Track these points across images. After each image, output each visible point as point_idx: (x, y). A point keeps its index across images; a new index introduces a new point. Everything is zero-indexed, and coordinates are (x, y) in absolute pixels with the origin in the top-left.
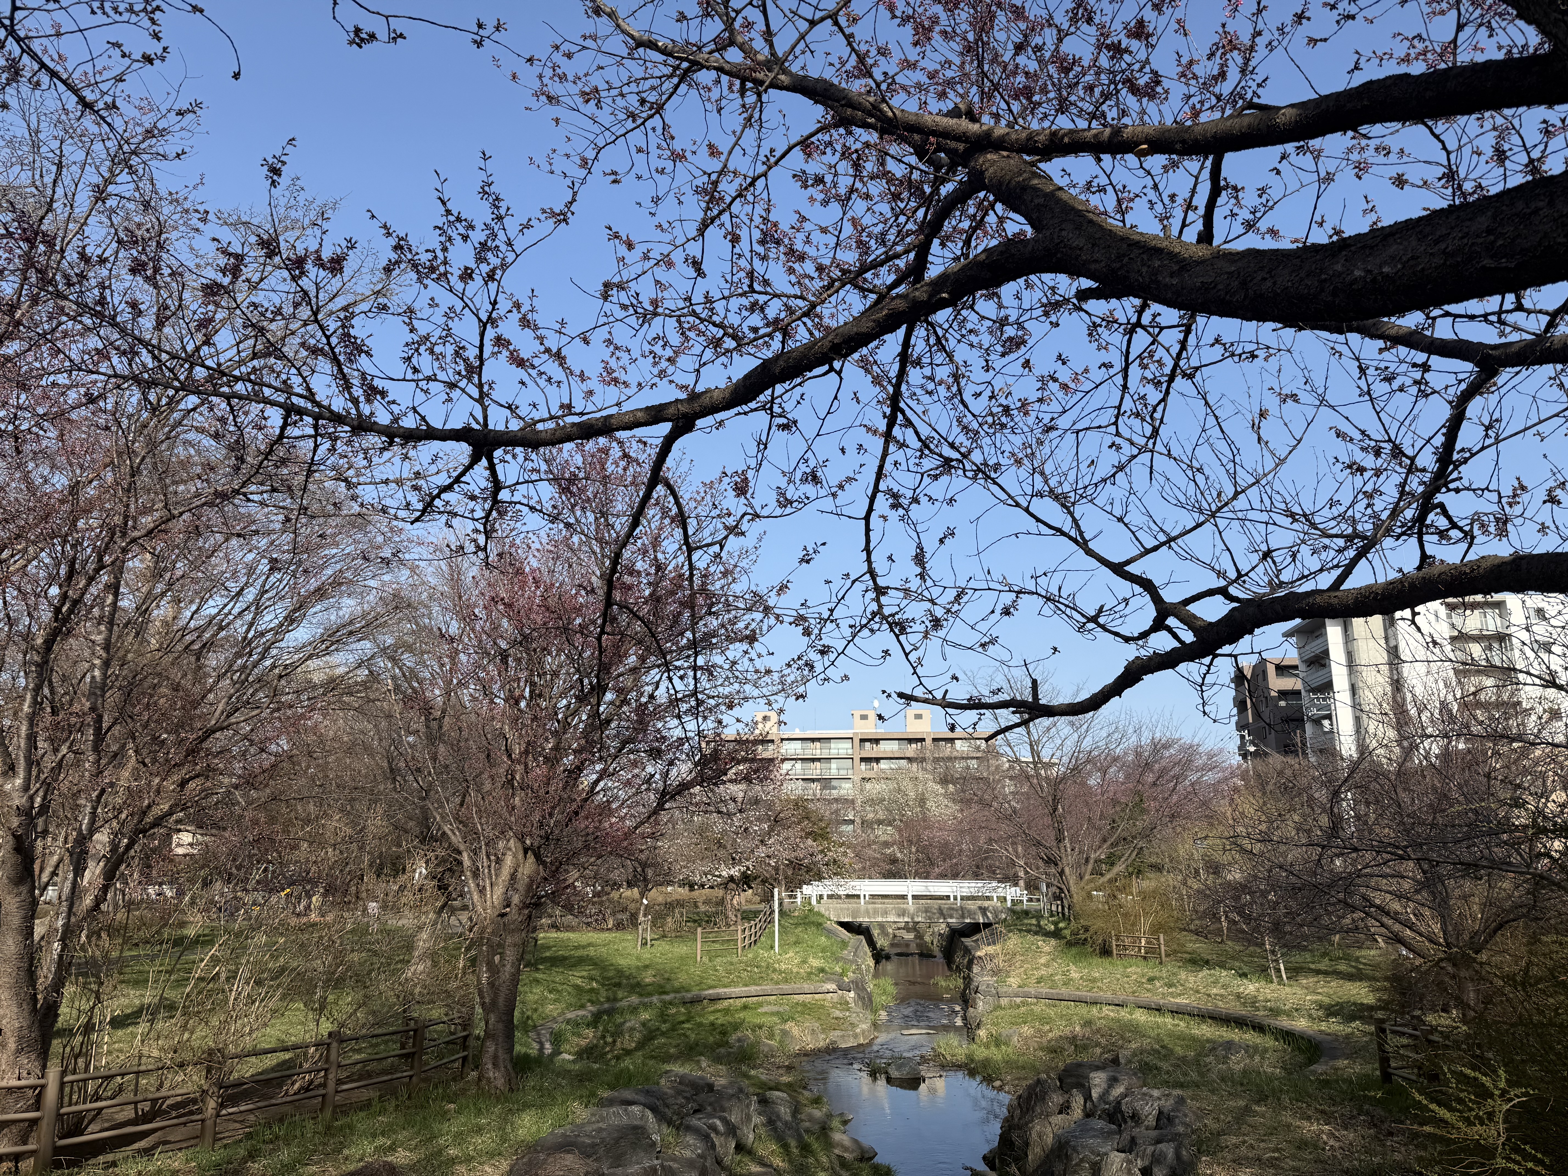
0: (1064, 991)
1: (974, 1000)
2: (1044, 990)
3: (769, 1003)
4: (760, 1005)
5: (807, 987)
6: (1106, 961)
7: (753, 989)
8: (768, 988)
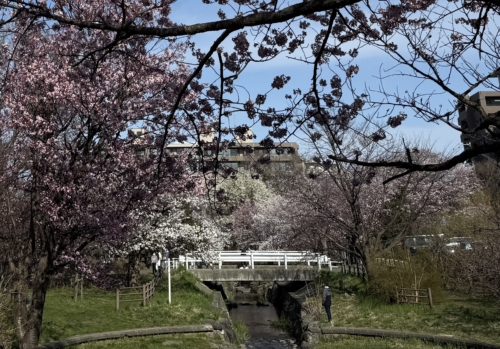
0: (367, 329)
1: (306, 335)
2: (353, 328)
3: (169, 339)
4: (164, 340)
5: (193, 327)
6: (393, 308)
7: (156, 329)
8: (167, 328)
